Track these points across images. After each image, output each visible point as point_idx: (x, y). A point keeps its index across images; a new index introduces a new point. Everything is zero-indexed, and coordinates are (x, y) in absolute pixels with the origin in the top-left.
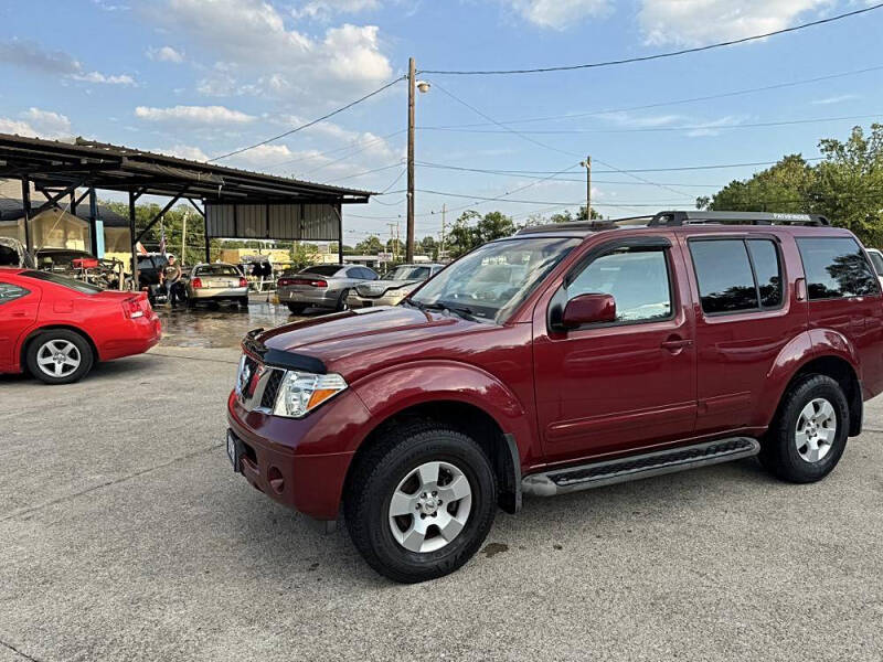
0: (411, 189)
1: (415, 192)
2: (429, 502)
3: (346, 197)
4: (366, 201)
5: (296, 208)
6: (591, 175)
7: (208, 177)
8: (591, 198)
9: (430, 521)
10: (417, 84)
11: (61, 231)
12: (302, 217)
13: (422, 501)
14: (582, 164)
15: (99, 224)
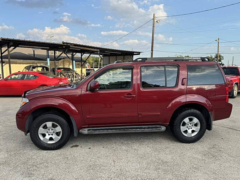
0: (152, 50)
1: (153, 51)
2: (51, 132)
3: (135, 53)
4: (139, 54)
5: (122, 57)
6: (219, 43)
7: (95, 50)
8: (219, 51)
9: (51, 136)
10: (155, 21)
11: (68, 63)
12: (124, 59)
13: (48, 131)
14: (216, 41)
15: (74, 62)
